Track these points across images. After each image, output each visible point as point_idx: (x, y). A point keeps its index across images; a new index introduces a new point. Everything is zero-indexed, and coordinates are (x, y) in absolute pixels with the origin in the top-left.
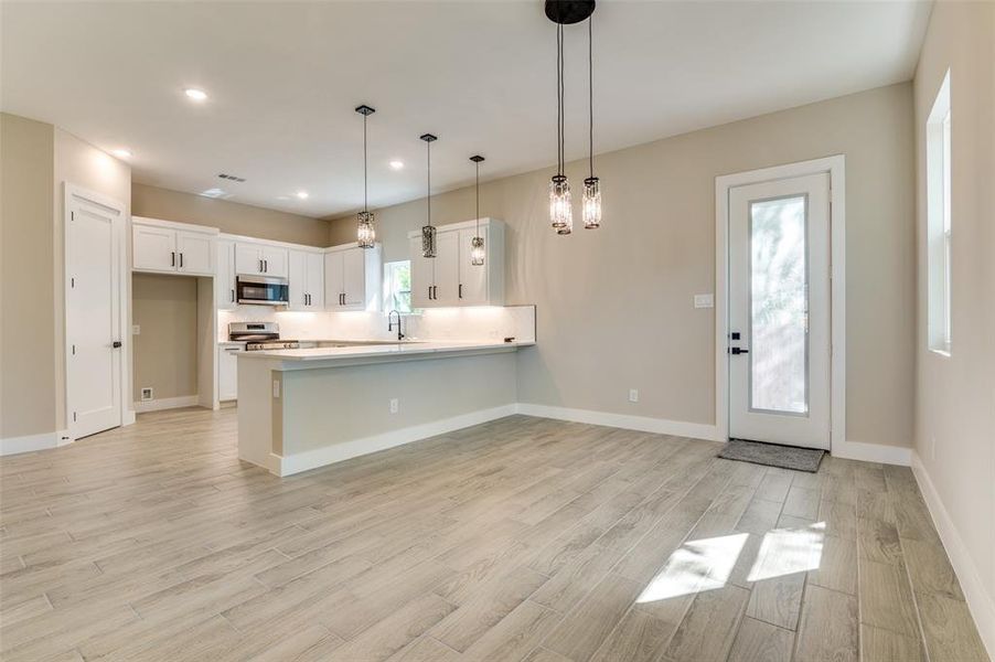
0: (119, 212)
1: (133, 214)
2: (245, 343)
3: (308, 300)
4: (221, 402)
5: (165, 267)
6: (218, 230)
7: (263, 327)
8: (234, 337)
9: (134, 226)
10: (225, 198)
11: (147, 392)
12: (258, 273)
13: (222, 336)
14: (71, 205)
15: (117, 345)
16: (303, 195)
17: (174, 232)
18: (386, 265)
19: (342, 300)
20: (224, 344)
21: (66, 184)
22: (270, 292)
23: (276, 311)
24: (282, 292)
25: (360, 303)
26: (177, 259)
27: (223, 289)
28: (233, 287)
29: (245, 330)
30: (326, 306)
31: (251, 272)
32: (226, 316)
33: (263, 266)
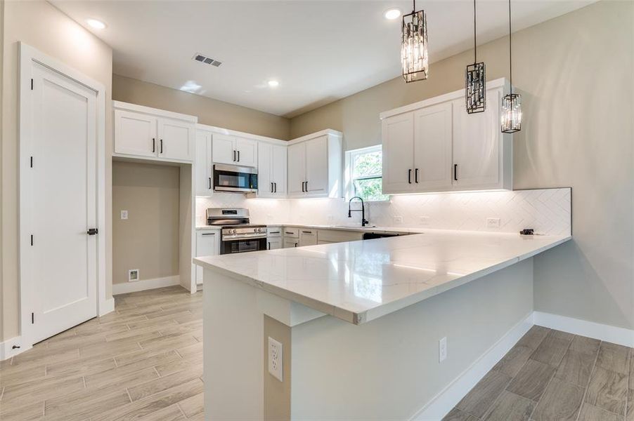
0: (97, 92)
1: (114, 98)
2: (220, 227)
3: (274, 187)
4: (198, 285)
5: (146, 154)
6: (195, 119)
7: (235, 212)
8: (211, 221)
9: (116, 111)
10: (201, 94)
11: (134, 274)
12: (232, 162)
13: (199, 222)
14: (28, 71)
15: (92, 232)
16: (273, 84)
17: (155, 118)
18: (347, 153)
19: (305, 187)
20: (201, 229)
21: (23, 45)
22: (242, 181)
23: (247, 198)
24: (252, 180)
25: (323, 189)
26: (157, 145)
27: (200, 177)
28: (210, 175)
29: (221, 215)
30: (290, 194)
31: (226, 162)
32: (203, 202)
33: (236, 156)
